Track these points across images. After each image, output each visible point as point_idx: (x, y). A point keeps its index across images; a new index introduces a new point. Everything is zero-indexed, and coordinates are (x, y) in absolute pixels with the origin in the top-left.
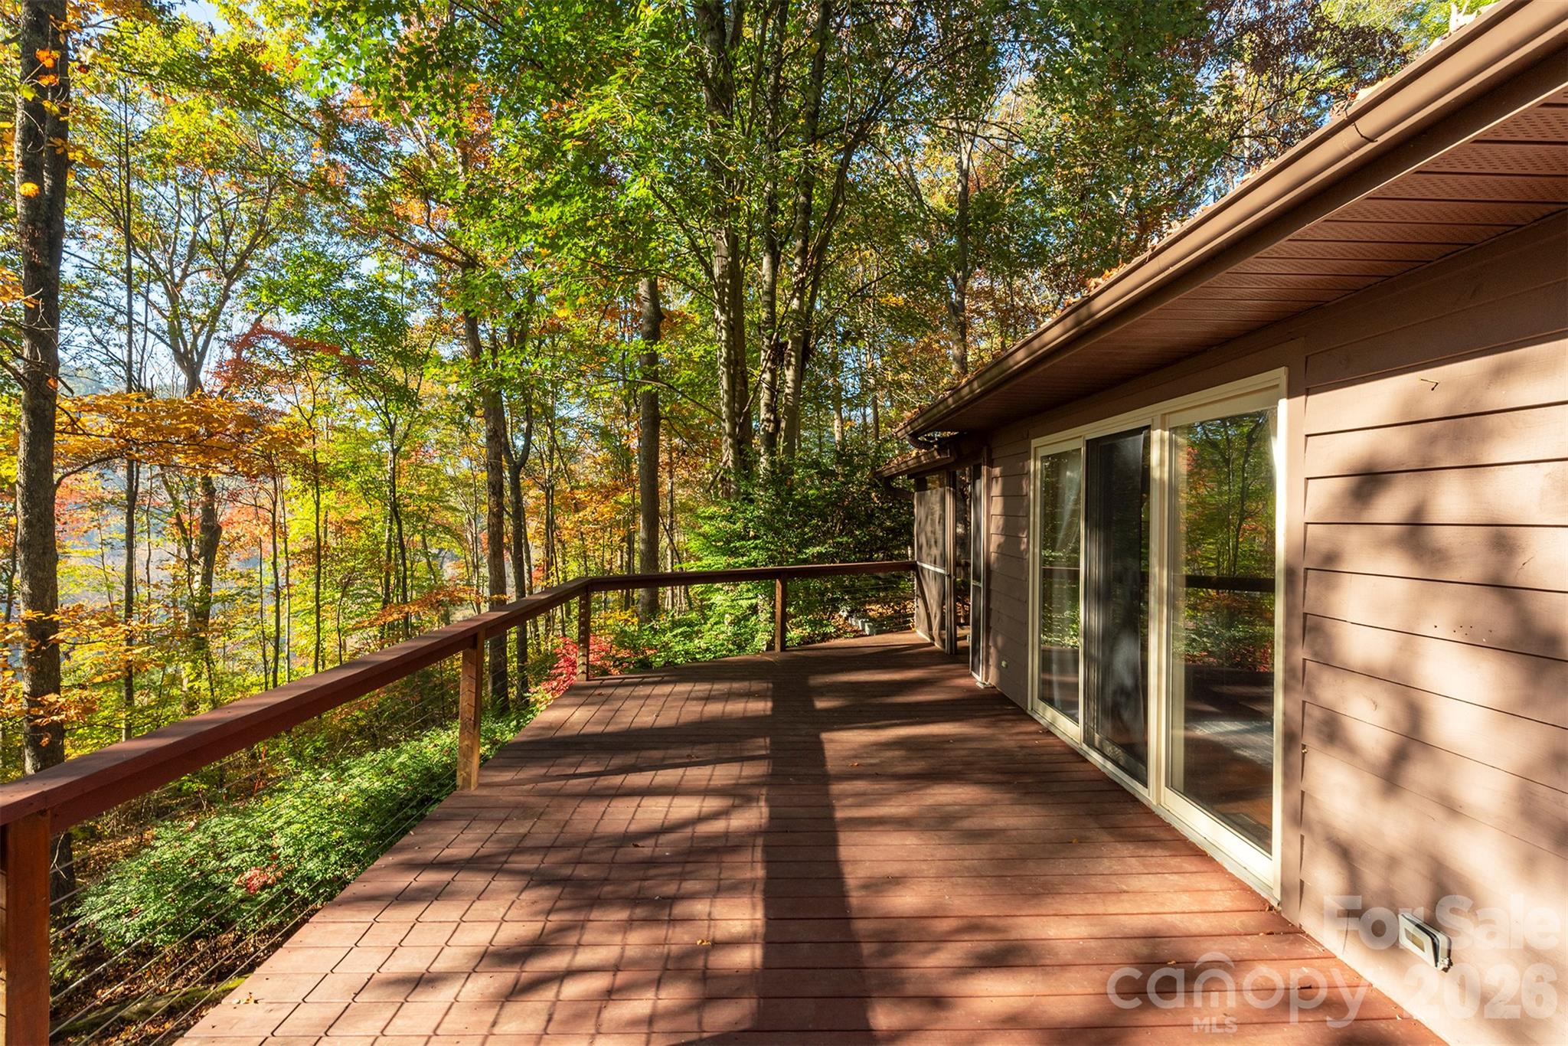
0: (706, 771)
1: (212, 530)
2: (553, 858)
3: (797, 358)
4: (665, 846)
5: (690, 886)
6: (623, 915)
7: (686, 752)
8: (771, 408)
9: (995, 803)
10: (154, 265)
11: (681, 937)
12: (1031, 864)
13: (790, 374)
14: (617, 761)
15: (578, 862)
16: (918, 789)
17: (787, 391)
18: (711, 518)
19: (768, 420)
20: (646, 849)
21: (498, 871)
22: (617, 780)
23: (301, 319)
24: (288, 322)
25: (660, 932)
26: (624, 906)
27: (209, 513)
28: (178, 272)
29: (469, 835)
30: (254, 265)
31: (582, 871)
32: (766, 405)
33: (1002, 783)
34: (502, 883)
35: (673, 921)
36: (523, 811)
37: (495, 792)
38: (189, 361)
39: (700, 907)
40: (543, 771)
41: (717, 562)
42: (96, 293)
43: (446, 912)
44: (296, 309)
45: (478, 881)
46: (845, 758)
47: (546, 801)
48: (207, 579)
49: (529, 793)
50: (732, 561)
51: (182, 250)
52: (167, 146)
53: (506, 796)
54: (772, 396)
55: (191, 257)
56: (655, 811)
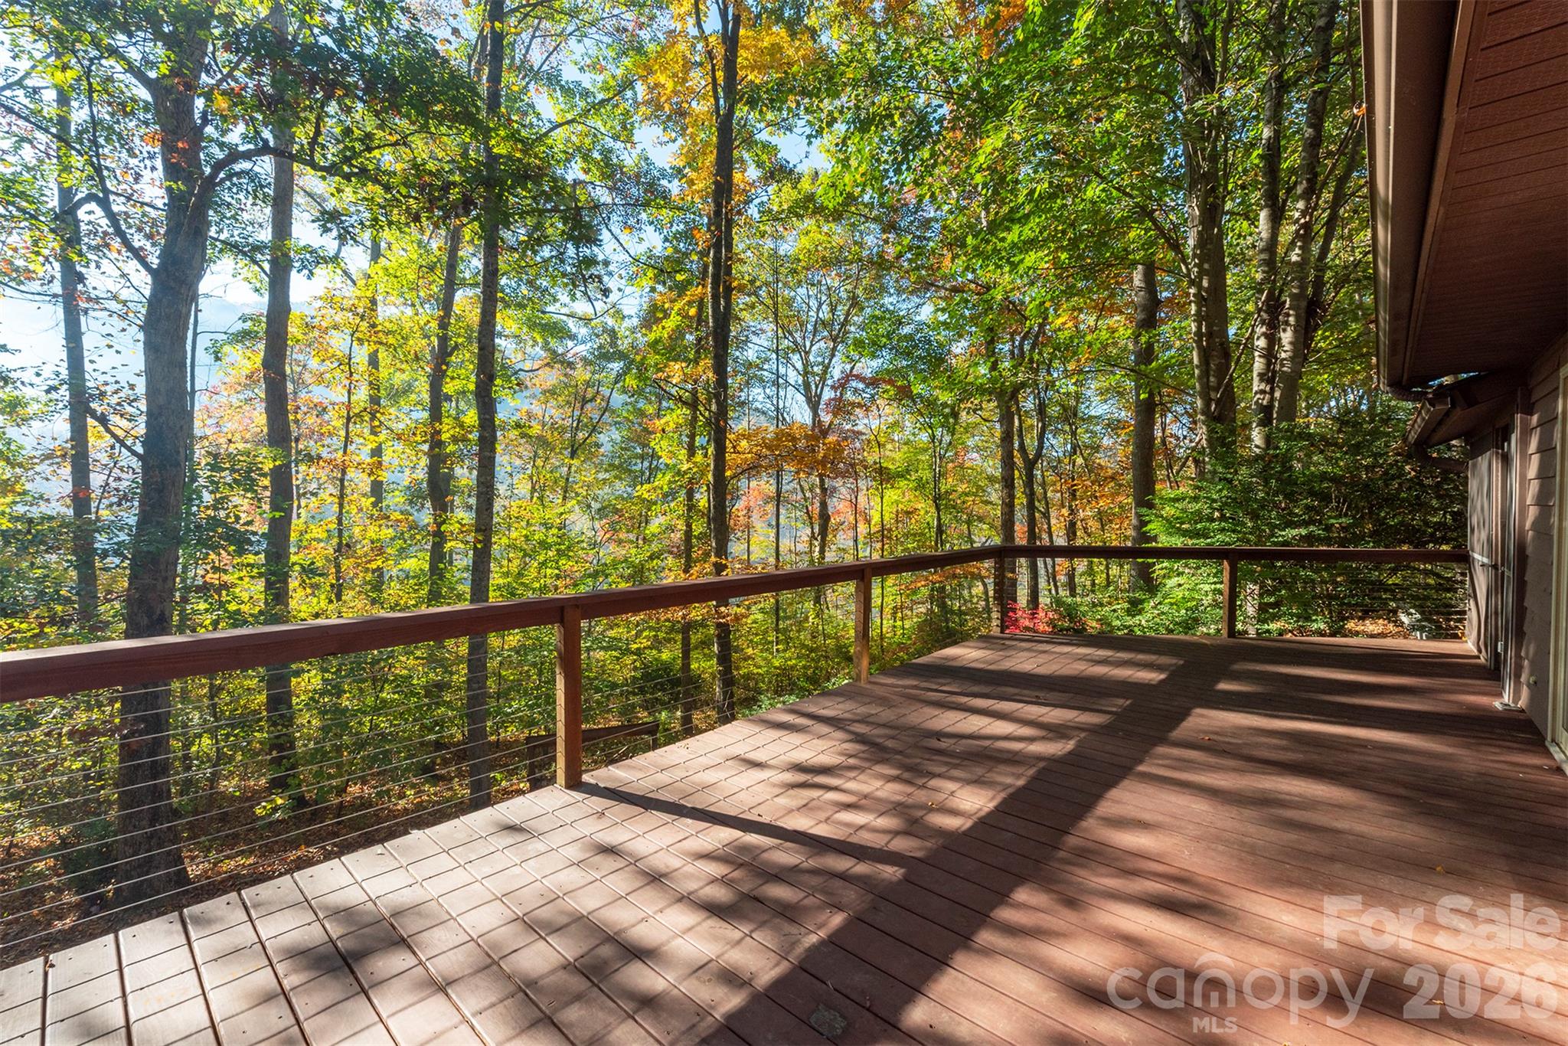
0: (1043, 710)
1: (825, 517)
2: (876, 732)
3: (1297, 317)
4: (961, 746)
5: (956, 773)
6: (894, 772)
7: (1041, 694)
8: (1268, 377)
9: (1359, 808)
10: (795, 342)
11: (921, 796)
12: (1338, 866)
13: (1287, 337)
14: (976, 689)
15: (893, 738)
16: (1264, 773)
17: (1283, 355)
18: (1176, 500)
19: (1263, 392)
20: (944, 744)
21: (840, 728)
22: (963, 700)
23: (875, 364)
24: (868, 366)
25: (909, 789)
26: (899, 768)
27: (824, 505)
28: (808, 344)
29: (841, 706)
30: (852, 329)
31: (890, 744)
32: (1260, 375)
33: (1398, 796)
34: (839, 735)
35: (923, 787)
36: (884, 701)
37: (875, 688)
38: (813, 403)
39: (951, 786)
40: (915, 683)
41: (1177, 542)
42: (766, 367)
43: (795, 739)
44: (874, 356)
45: (824, 729)
46: (1200, 731)
47: (902, 700)
48: (822, 552)
49: (895, 694)
50: (1190, 542)
51: (810, 327)
52: (799, 260)
53: (879, 691)
54: (1269, 364)
55: (815, 332)
56: (975, 724)
